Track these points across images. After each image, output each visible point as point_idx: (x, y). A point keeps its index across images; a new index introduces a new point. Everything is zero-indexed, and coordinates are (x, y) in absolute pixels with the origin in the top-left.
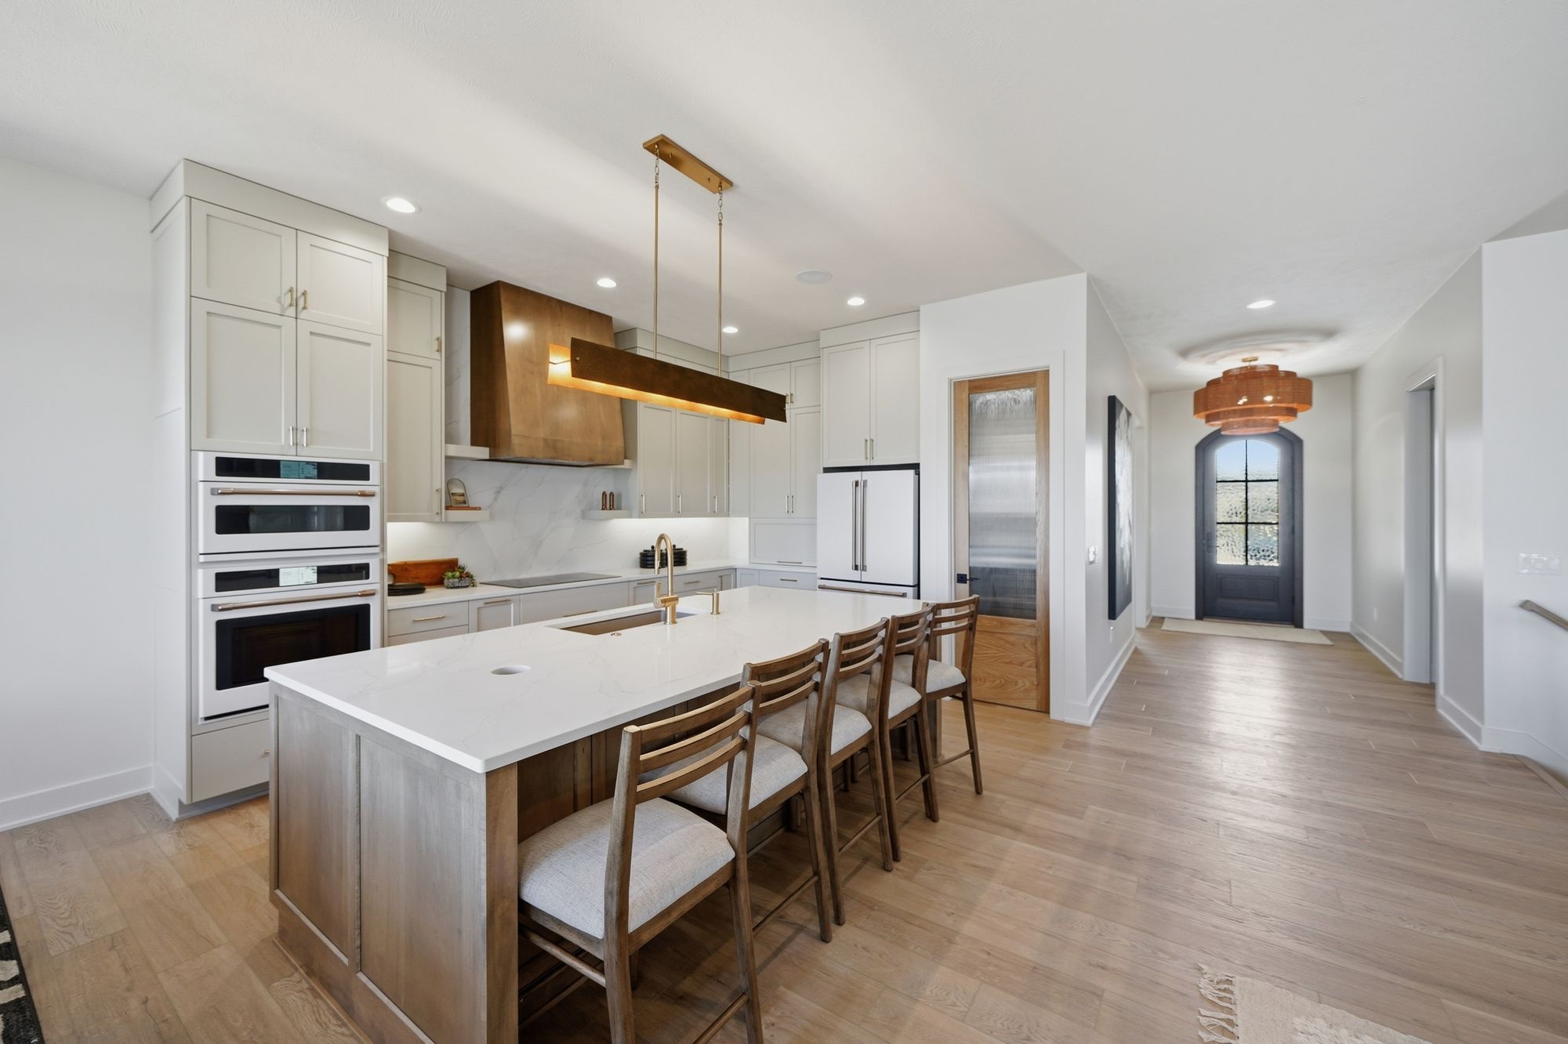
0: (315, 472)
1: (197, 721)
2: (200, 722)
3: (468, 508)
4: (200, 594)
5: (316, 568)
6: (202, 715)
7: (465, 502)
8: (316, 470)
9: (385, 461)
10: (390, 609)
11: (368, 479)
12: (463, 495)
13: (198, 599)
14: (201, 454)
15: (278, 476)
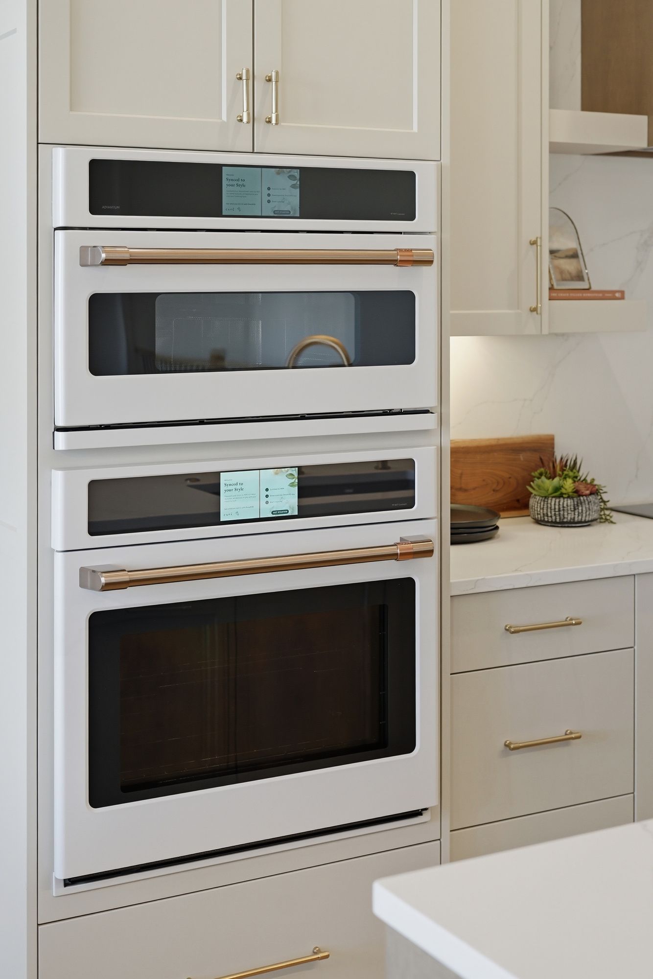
0: (294, 200)
1: (49, 887)
2: (58, 890)
3: (587, 294)
4: (58, 542)
5: (295, 472)
6: (61, 873)
7: (580, 277)
8: (297, 192)
9: (446, 160)
10: (455, 593)
11: (411, 216)
12: (574, 256)
13: (52, 551)
14: (59, 153)
15: (216, 211)
